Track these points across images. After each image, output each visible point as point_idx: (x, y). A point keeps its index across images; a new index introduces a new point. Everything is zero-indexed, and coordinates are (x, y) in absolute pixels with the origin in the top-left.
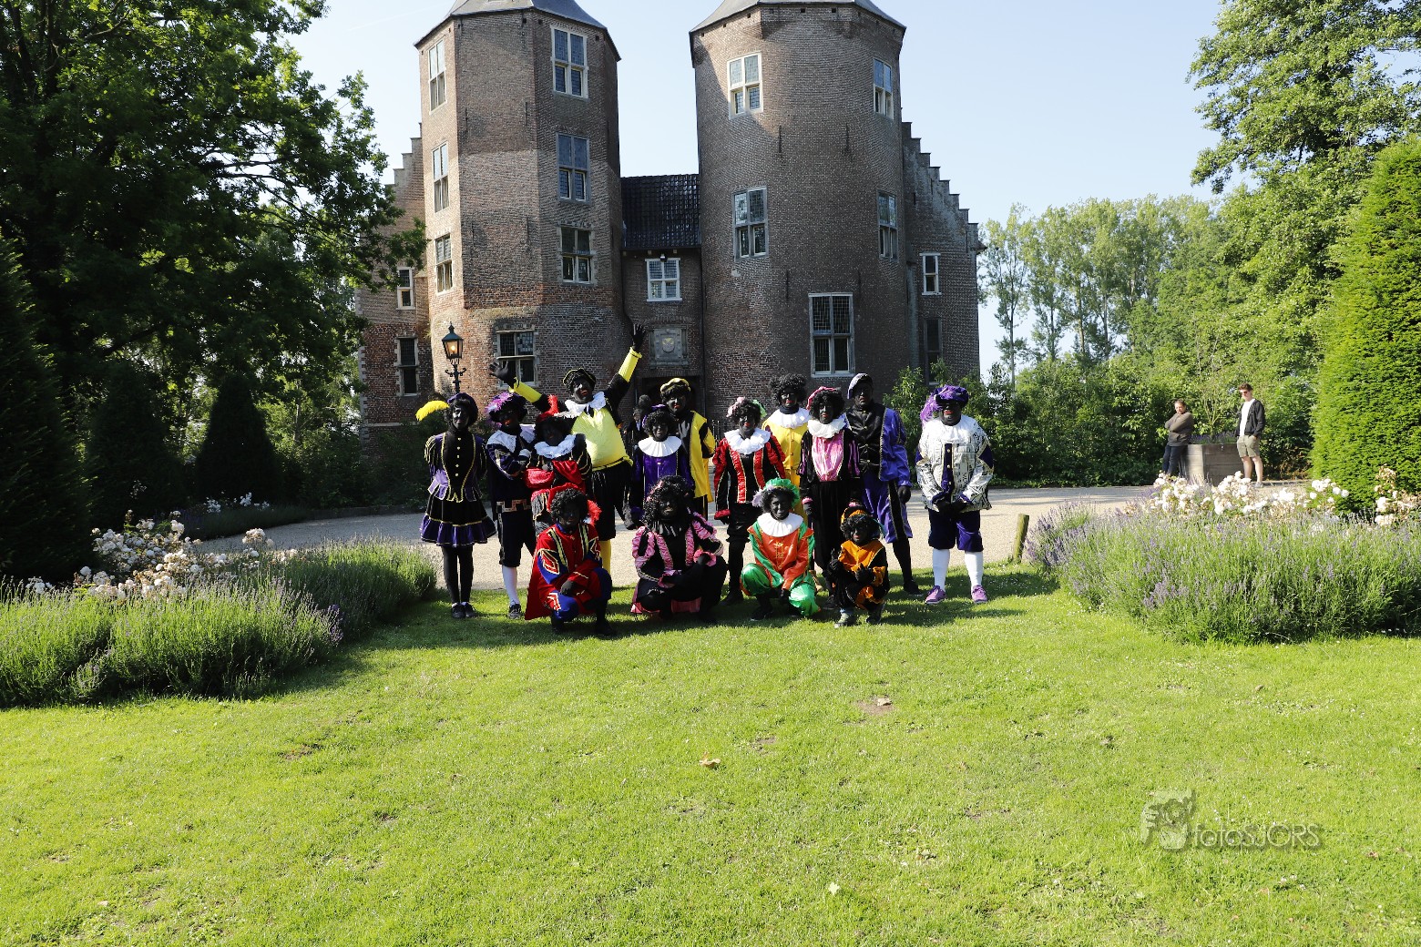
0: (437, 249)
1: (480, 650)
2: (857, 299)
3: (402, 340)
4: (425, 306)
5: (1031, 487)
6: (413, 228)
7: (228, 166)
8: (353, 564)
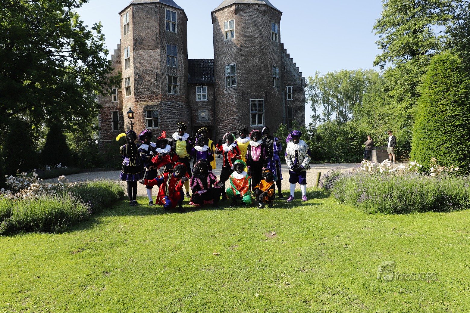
0: (126, 82)
1: (139, 217)
2: (265, 101)
3: (114, 112)
4: (121, 101)
5: (322, 163)
6: (117, 74)
7: (54, 52)
8: (96, 188)
